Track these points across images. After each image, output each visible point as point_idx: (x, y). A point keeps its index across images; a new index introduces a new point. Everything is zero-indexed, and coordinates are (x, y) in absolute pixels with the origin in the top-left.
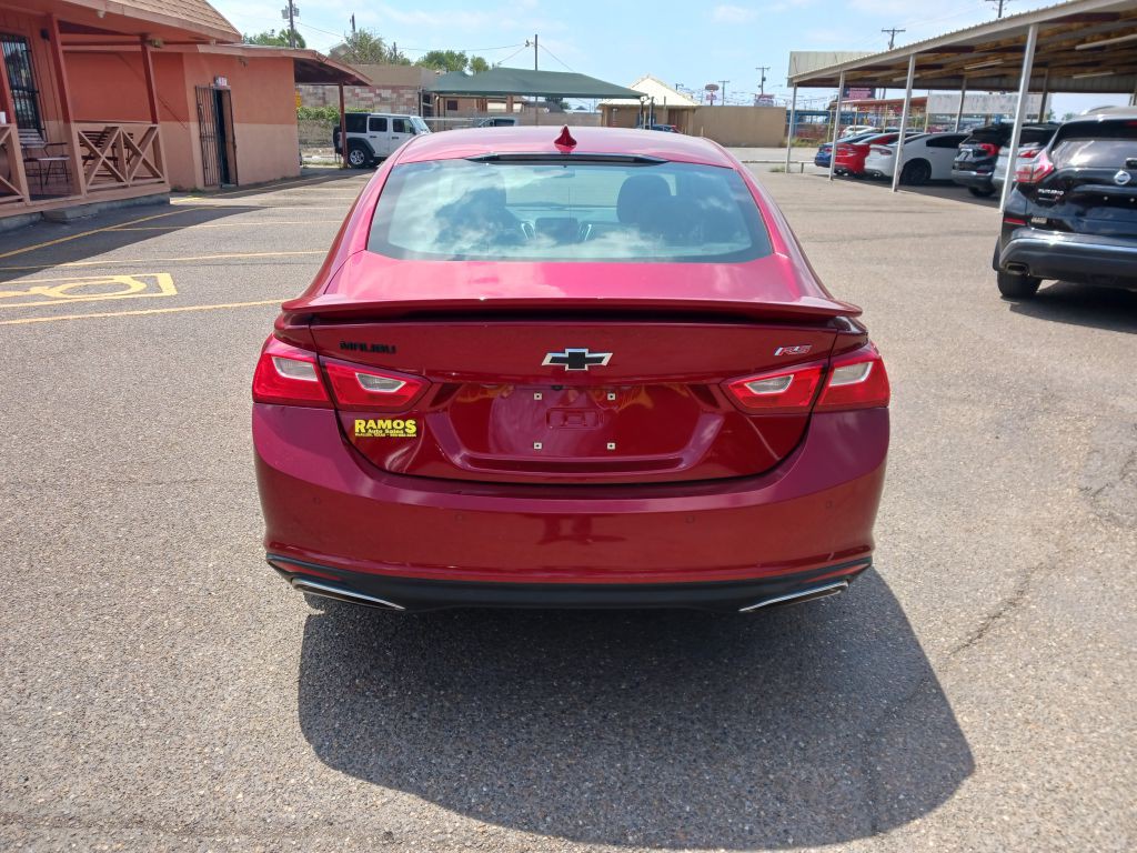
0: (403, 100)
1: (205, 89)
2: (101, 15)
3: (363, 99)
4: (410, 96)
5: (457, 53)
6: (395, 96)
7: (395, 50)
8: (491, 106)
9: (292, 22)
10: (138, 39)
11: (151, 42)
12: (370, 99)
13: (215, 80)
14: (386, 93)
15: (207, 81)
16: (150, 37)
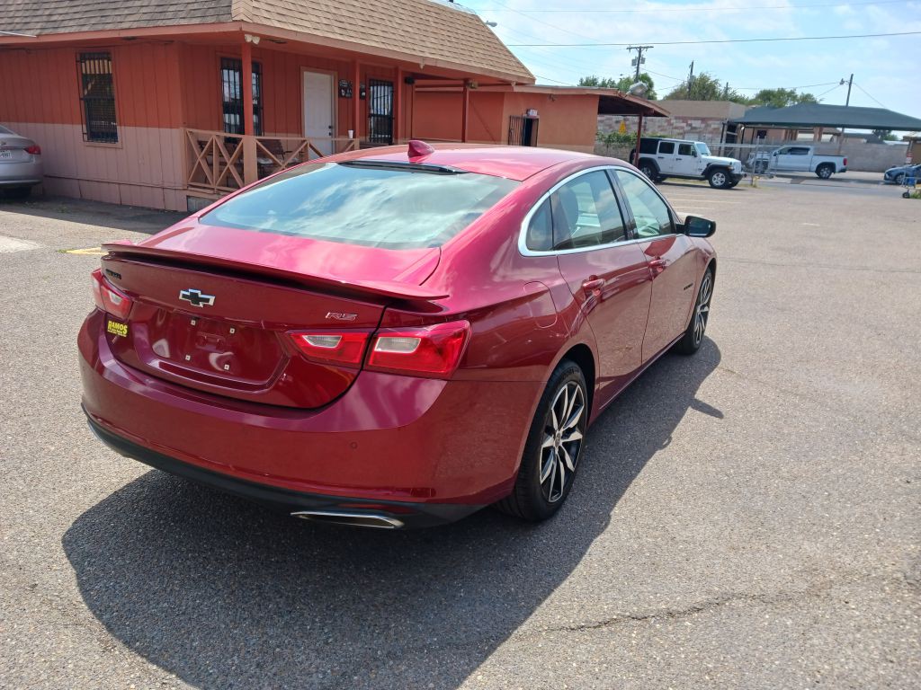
0: (710, 129)
1: (518, 118)
2: (422, 67)
3: (676, 128)
4: (716, 126)
5: (788, 90)
6: (703, 125)
7: (727, 89)
8: (800, 136)
9: (638, 68)
10: (462, 82)
11: (468, 84)
12: (683, 128)
13: (528, 111)
14: (696, 124)
15: (521, 113)
16: (470, 82)
